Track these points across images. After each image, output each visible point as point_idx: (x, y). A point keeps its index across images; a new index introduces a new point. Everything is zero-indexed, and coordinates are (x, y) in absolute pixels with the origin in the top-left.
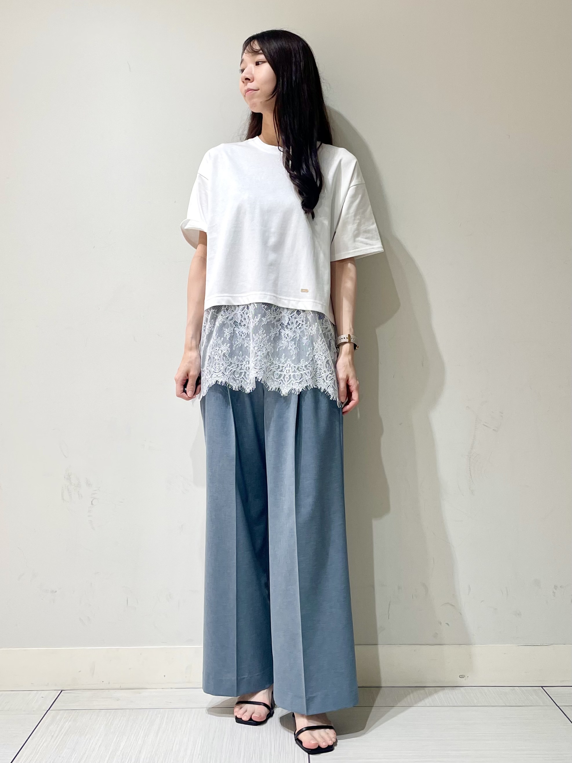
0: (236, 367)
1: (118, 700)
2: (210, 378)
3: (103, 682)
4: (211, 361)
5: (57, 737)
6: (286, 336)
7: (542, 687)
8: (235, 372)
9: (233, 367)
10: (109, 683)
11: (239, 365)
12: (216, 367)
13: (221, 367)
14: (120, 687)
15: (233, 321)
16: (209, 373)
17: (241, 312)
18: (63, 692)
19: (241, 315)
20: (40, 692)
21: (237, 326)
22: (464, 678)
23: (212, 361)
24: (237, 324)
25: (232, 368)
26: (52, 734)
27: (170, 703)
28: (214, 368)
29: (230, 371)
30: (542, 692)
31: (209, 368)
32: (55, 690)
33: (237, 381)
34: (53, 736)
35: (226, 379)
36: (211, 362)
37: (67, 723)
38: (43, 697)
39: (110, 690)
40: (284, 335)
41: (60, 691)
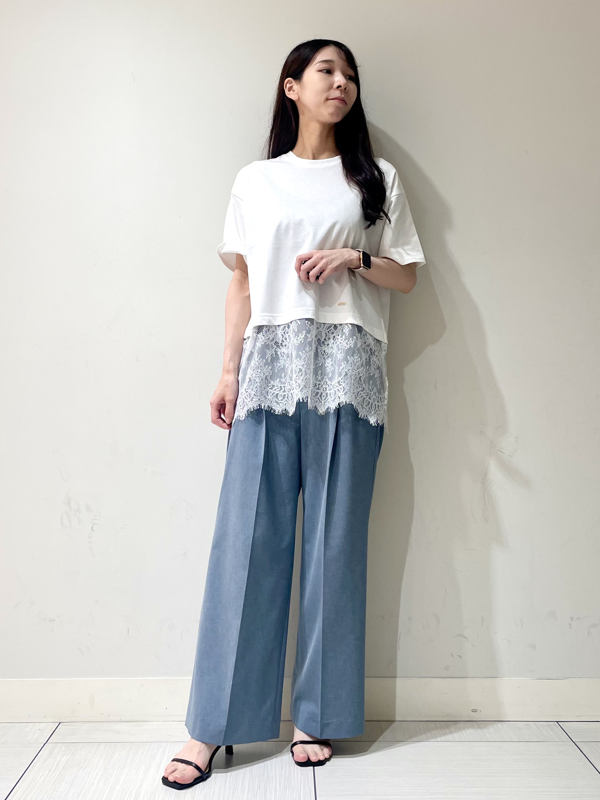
0: (278, 390)
1: (118, 733)
2: (251, 402)
3: (102, 714)
4: (251, 383)
5: (54, 771)
6: (323, 353)
7: (557, 722)
8: (278, 395)
9: (275, 390)
10: (109, 715)
11: (283, 388)
12: (257, 390)
13: (263, 390)
14: (121, 719)
15: (274, 341)
16: (249, 396)
17: (282, 332)
18: (61, 724)
19: (282, 335)
20: (37, 724)
21: (279, 347)
22: (476, 712)
23: (253, 383)
24: (278, 344)
25: (274, 392)
26: (50, 768)
27: (172, 736)
28: (254, 391)
29: (272, 395)
30: (557, 727)
31: (249, 391)
32: (53, 722)
33: (281, 404)
34: (50, 770)
35: (269, 403)
36: (251, 385)
37: (65, 757)
38: (40, 730)
39: (110, 723)
40: (321, 351)
41: (58, 724)
